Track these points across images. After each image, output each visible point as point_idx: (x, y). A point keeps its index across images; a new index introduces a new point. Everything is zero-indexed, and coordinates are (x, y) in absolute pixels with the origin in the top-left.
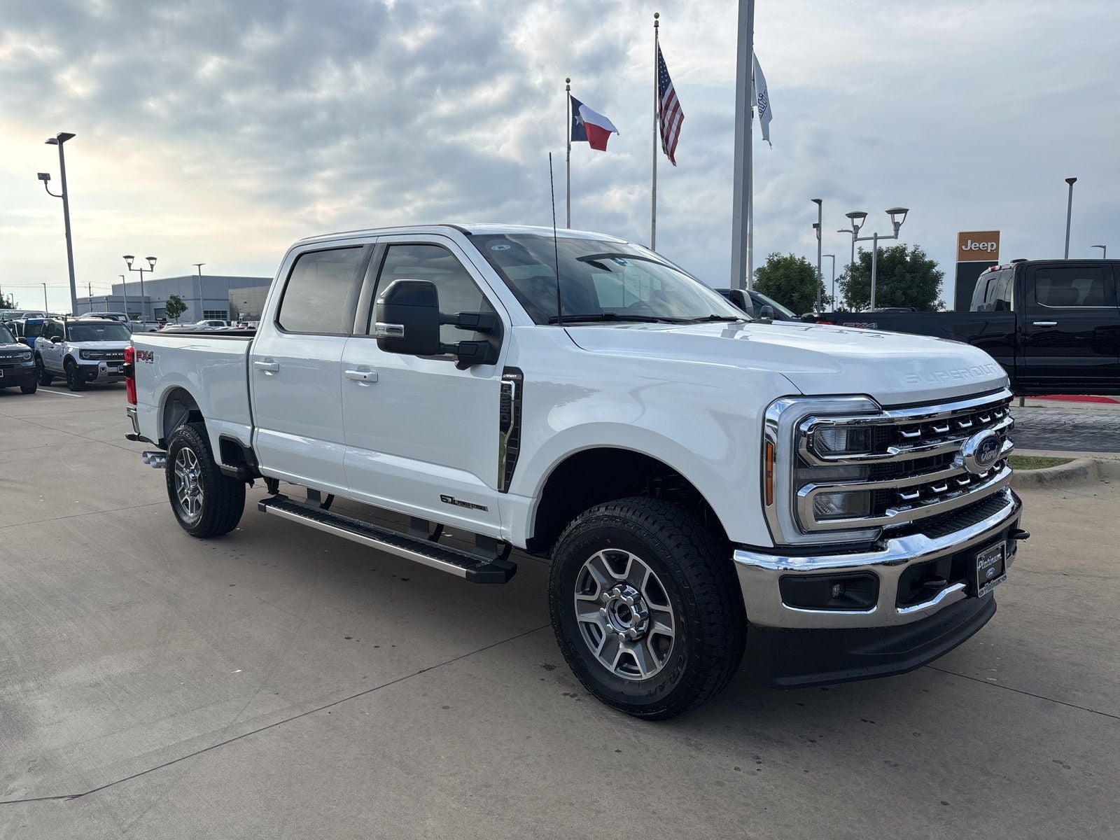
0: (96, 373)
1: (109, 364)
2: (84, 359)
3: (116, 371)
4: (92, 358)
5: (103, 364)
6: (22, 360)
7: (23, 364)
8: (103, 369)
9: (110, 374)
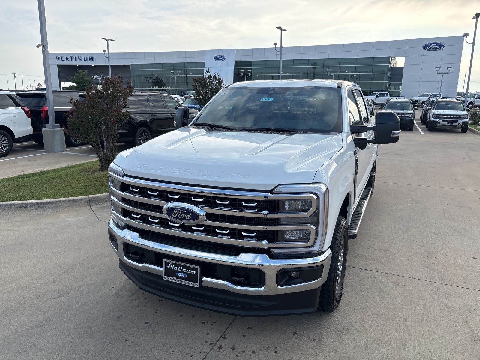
0: (436, 124)
1: (443, 121)
2: (434, 118)
3: (445, 124)
4: (437, 118)
5: (440, 121)
6: (408, 117)
7: (408, 119)
8: (440, 123)
9: (443, 125)
